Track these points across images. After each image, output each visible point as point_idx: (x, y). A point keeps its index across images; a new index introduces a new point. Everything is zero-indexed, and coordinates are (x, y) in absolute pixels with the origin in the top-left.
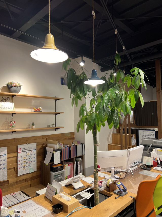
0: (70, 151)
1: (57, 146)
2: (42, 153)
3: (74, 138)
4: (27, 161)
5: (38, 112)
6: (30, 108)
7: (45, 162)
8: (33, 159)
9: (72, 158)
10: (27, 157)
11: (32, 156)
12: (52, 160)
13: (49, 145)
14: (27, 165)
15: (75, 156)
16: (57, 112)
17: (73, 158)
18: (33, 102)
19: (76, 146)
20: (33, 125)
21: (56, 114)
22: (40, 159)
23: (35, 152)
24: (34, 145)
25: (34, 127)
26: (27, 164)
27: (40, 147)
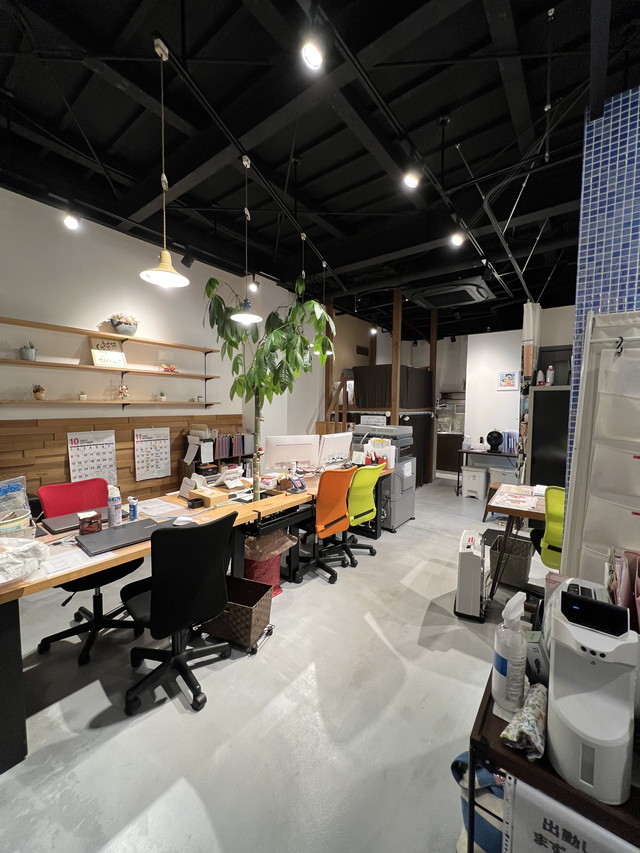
0: (231, 445)
1: (207, 434)
2: (180, 445)
3: (241, 425)
4: (152, 457)
5: (171, 373)
6: (157, 365)
7: (185, 460)
8: (163, 456)
9: (234, 455)
10: (153, 451)
11: (161, 450)
12: (198, 456)
13: (192, 432)
14: (152, 463)
15: (241, 454)
16: (209, 374)
17: (237, 458)
18: (162, 355)
19: (243, 437)
20: (162, 395)
21: (206, 379)
22: (177, 456)
23: (168, 443)
24: (166, 432)
25: (164, 398)
26: (154, 463)
27: (176, 435)
